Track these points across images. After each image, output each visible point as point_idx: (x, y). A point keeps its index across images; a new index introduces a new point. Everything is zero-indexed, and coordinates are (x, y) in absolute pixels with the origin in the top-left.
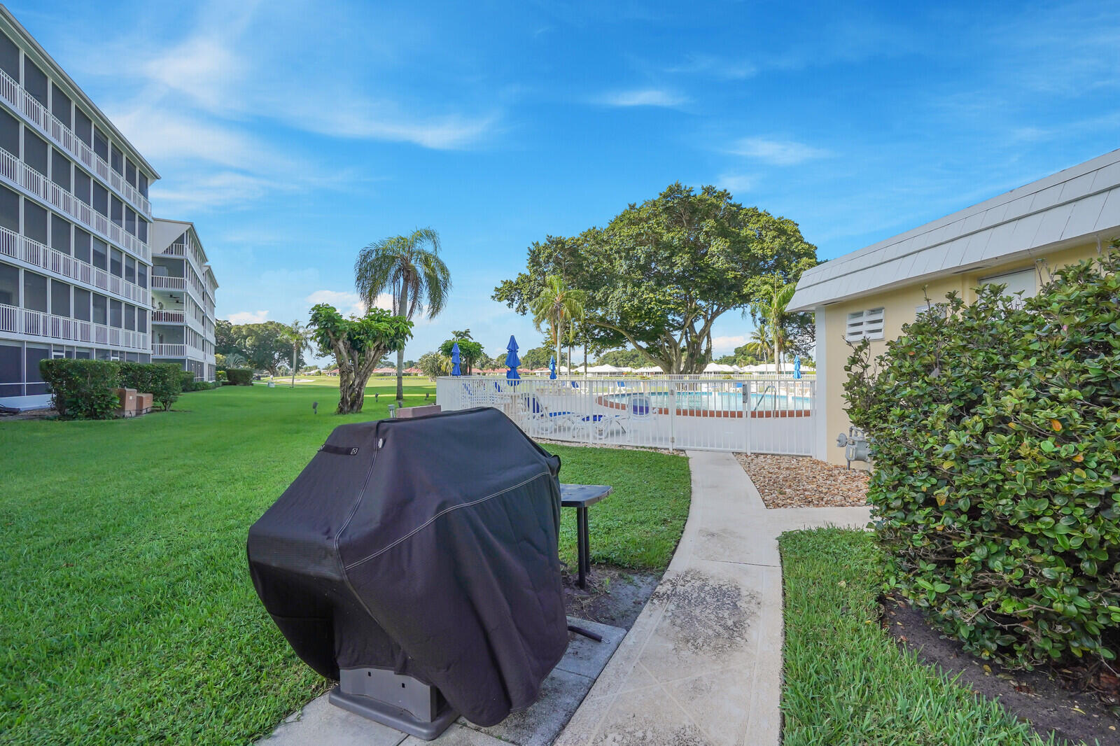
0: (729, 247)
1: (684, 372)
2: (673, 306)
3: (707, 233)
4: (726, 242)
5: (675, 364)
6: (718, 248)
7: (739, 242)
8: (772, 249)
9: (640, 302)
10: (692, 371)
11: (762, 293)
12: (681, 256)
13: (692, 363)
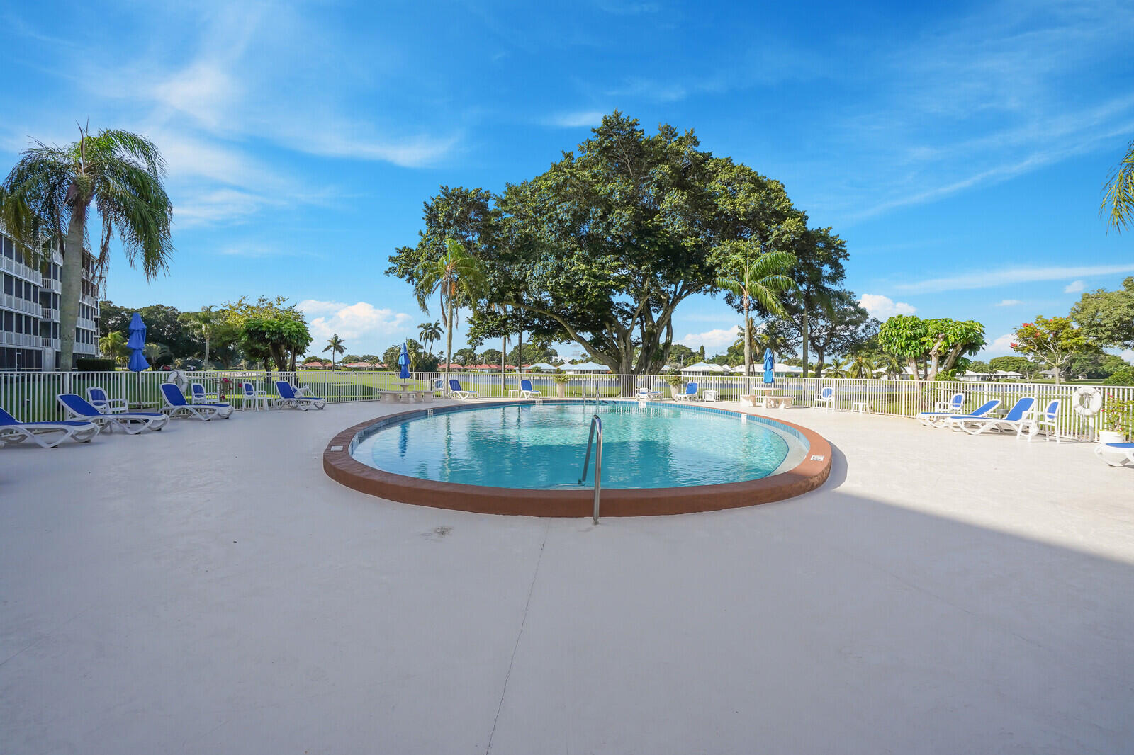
0: (686, 202)
1: (638, 371)
2: (614, 283)
3: (659, 183)
4: (682, 195)
5: (624, 361)
6: (671, 203)
7: (702, 197)
8: (745, 206)
9: (567, 278)
10: (646, 370)
11: (731, 263)
12: (620, 214)
13: (647, 360)
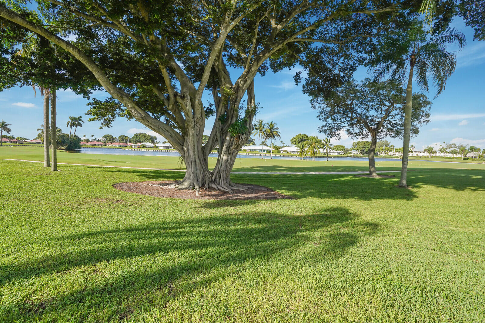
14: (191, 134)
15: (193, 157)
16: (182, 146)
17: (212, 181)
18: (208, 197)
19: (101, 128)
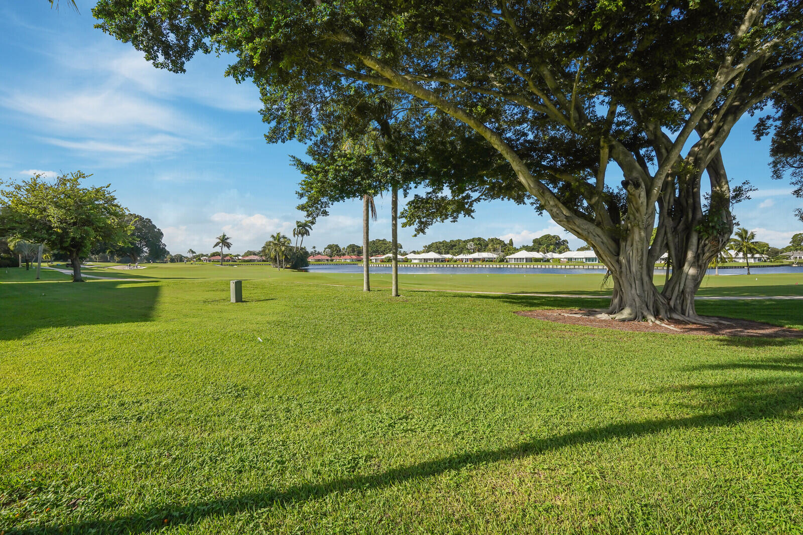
14: (637, 237)
15: (639, 273)
16: (616, 257)
17: (671, 308)
18: (695, 332)
19: (415, 236)
